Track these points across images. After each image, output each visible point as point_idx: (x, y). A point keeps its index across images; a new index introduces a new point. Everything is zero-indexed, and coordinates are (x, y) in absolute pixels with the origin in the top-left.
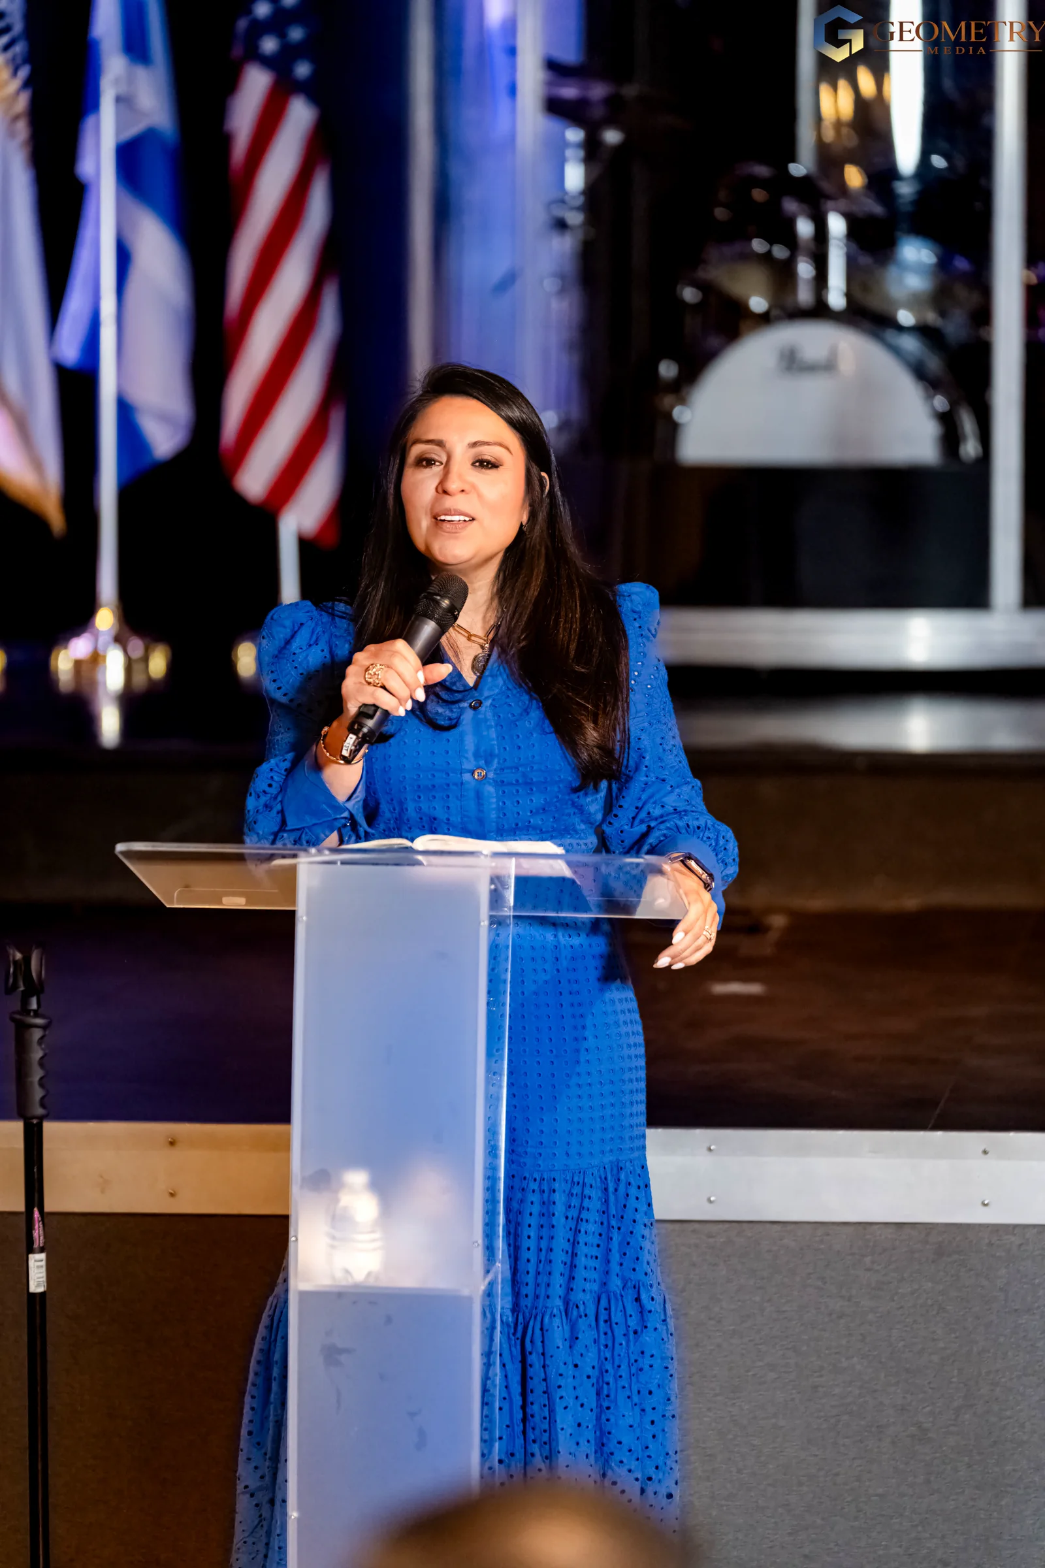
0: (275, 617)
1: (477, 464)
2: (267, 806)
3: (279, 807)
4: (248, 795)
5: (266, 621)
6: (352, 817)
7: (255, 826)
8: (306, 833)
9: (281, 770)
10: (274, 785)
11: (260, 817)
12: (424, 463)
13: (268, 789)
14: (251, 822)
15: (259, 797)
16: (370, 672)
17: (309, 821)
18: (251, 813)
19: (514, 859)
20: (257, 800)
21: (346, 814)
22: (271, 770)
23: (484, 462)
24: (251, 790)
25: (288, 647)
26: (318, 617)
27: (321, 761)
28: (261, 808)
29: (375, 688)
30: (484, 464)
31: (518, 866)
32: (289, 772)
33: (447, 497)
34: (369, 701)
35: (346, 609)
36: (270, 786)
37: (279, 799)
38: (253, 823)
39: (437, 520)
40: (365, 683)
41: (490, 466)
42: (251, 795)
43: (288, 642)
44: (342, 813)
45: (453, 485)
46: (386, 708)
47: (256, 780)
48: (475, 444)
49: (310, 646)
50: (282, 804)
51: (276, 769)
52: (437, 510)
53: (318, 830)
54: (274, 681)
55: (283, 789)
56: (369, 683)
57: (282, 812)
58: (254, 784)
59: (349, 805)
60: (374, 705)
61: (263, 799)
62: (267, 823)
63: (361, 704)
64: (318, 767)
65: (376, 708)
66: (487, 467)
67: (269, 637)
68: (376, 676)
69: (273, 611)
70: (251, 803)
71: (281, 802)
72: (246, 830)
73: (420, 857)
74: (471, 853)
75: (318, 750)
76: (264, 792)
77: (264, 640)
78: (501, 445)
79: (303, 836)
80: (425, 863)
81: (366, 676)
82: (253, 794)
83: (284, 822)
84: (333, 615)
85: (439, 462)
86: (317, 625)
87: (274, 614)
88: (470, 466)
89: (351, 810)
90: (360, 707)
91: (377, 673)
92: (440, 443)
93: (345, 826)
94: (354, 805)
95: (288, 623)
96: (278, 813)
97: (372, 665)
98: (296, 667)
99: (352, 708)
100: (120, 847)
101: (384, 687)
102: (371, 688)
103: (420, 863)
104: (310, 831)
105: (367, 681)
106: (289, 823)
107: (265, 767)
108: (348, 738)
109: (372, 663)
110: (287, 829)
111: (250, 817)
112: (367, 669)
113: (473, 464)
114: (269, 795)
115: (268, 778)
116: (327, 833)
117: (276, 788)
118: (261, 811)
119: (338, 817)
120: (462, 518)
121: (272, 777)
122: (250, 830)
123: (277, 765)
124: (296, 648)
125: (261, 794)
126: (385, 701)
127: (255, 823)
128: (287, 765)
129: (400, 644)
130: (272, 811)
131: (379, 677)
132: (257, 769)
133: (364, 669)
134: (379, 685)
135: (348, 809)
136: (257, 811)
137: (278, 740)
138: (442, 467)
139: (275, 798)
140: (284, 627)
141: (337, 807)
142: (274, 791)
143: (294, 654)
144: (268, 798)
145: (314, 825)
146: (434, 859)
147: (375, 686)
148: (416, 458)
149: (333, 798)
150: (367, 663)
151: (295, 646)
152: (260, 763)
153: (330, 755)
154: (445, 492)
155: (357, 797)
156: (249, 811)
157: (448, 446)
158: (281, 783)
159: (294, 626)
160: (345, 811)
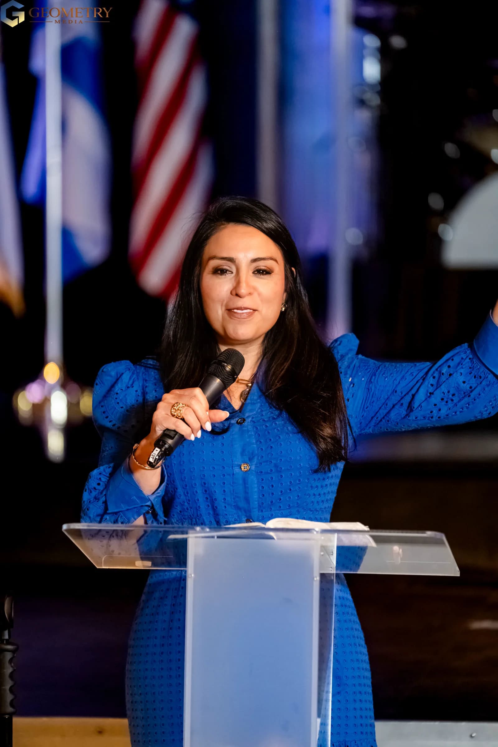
0: (105, 370)
1: (256, 272)
2: (96, 499)
3: (104, 499)
4: (84, 491)
5: (99, 373)
6: (152, 507)
7: (88, 512)
8: (121, 517)
9: (107, 474)
10: (101, 483)
11: (91, 506)
12: (219, 272)
13: (97, 487)
14: (85, 509)
15: (91, 492)
16: (175, 407)
17: (124, 507)
18: (85, 503)
19: (336, 534)
20: (89, 494)
21: (149, 503)
22: (100, 474)
23: (261, 270)
24: (86, 487)
25: (113, 389)
26: (134, 369)
27: (132, 467)
28: (92, 499)
29: (177, 419)
30: (260, 272)
31: (339, 539)
32: (112, 475)
33: (238, 298)
34: (172, 427)
35: (153, 362)
36: (99, 484)
37: (104, 493)
38: (86, 510)
39: (230, 311)
40: (170, 414)
41: (264, 273)
42: (86, 491)
43: (113, 386)
44: (147, 502)
45: (243, 290)
46: (183, 433)
47: (90, 480)
48: (255, 260)
49: (128, 387)
50: (105, 497)
51: (104, 473)
52: (231, 306)
53: (129, 514)
54: (104, 412)
55: (107, 486)
56: (173, 416)
57: (105, 502)
58: (88, 483)
59: (152, 498)
60: (175, 431)
61: (94, 493)
62: (96, 509)
63: (165, 429)
64: (130, 471)
65: (176, 432)
66: (262, 274)
67: (100, 384)
68: (179, 411)
69: (104, 367)
70: (86, 496)
71: (105, 495)
72: (82, 514)
73: (272, 534)
74: (308, 530)
75: (131, 461)
76: (95, 488)
77: (98, 386)
78: (272, 259)
79: (119, 518)
80: (275, 537)
81: (172, 410)
82: (87, 490)
83: (106, 509)
84: (146, 367)
85: (230, 272)
86: (133, 374)
87: (104, 368)
88: (252, 274)
89: (152, 501)
90: (164, 431)
91: (180, 409)
92: (231, 260)
93: (148, 512)
94: (155, 498)
95: (113, 373)
96: (103, 503)
97: (177, 403)
98: (118, 403)
99: (159, 431)
100: (65, 527)
101: (183, 420)
102: (174, 419)
103: (271, 538)
104: (124, 515)
105: (172, 414)
106: (109, 508)
107: (95, 472)
108: (155, 450)
109: (176, 402)
110: (108, 512)
111: (84, 507)
112: (173, 406)
113: (253, 273)
114: (97, 491)
115: (97, 479)
116: (136, 517)
117: (103, 486)
118: (92, 502)
119: (144, 504)
120: (248, 311)
121: (100, 479)
122: (84, 515)
123: (104, 471)
124: (118, 390)
125: (92, 490)
126: (183, 429)
127: (88, 510)
128: (109, 470)
129: (198, 391)
130: (99, 502)
131: (181, 412)
132: (91, 473)
133: (172, 405)
134: (180, 418)
135: (150, 500)
136: (90, 502)
137: (104, 455)
138: (233, 275)
139: (101, 493)
140: (111, 376)
141: (143, 498)
142: (101, 488)
143: (117, 394)
144: (96, 493)
145: (128, 510)
146: (281, 534)
147: (177, 418)
148: (213, 268)
149: (141, 491)
150: (173, 402)
151: (117, 388)
152: (93, 469)
153: (139, 463)
154: (237, 295)
155: (159, 493)
156: (84, 502)
157: (237, 261)
158: (106, 483)
159: (117, 375)
160: (149, 501)
